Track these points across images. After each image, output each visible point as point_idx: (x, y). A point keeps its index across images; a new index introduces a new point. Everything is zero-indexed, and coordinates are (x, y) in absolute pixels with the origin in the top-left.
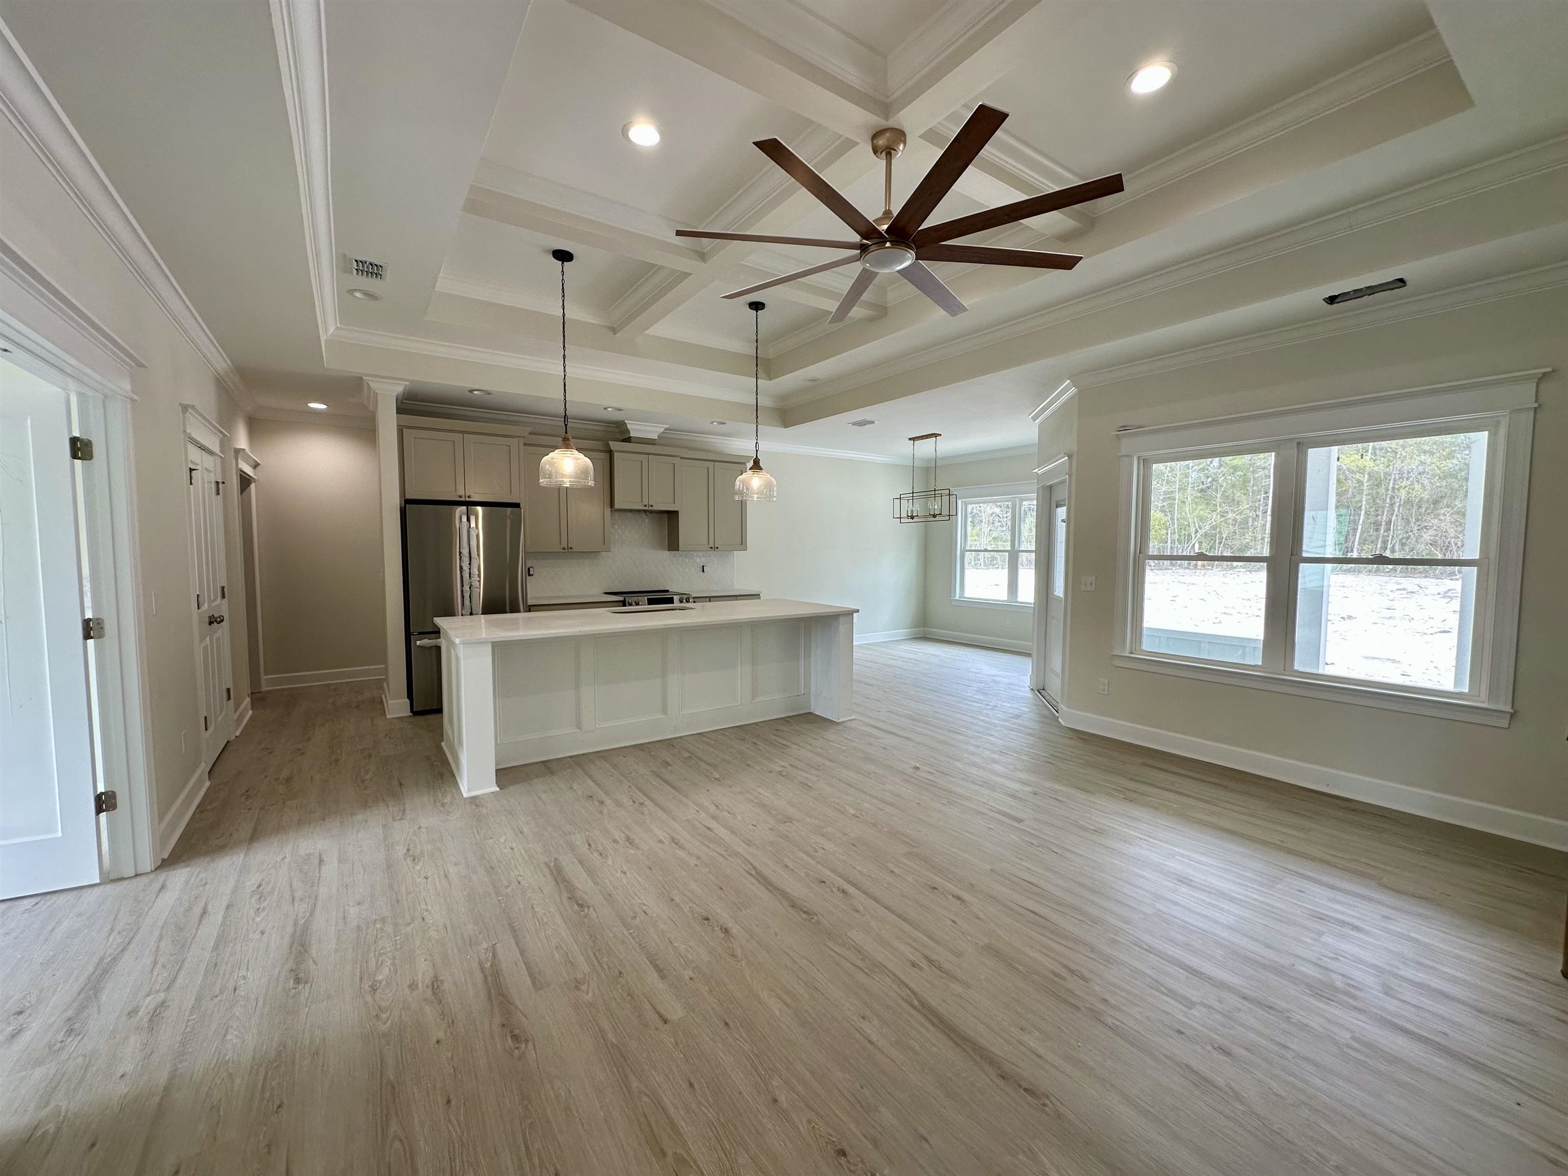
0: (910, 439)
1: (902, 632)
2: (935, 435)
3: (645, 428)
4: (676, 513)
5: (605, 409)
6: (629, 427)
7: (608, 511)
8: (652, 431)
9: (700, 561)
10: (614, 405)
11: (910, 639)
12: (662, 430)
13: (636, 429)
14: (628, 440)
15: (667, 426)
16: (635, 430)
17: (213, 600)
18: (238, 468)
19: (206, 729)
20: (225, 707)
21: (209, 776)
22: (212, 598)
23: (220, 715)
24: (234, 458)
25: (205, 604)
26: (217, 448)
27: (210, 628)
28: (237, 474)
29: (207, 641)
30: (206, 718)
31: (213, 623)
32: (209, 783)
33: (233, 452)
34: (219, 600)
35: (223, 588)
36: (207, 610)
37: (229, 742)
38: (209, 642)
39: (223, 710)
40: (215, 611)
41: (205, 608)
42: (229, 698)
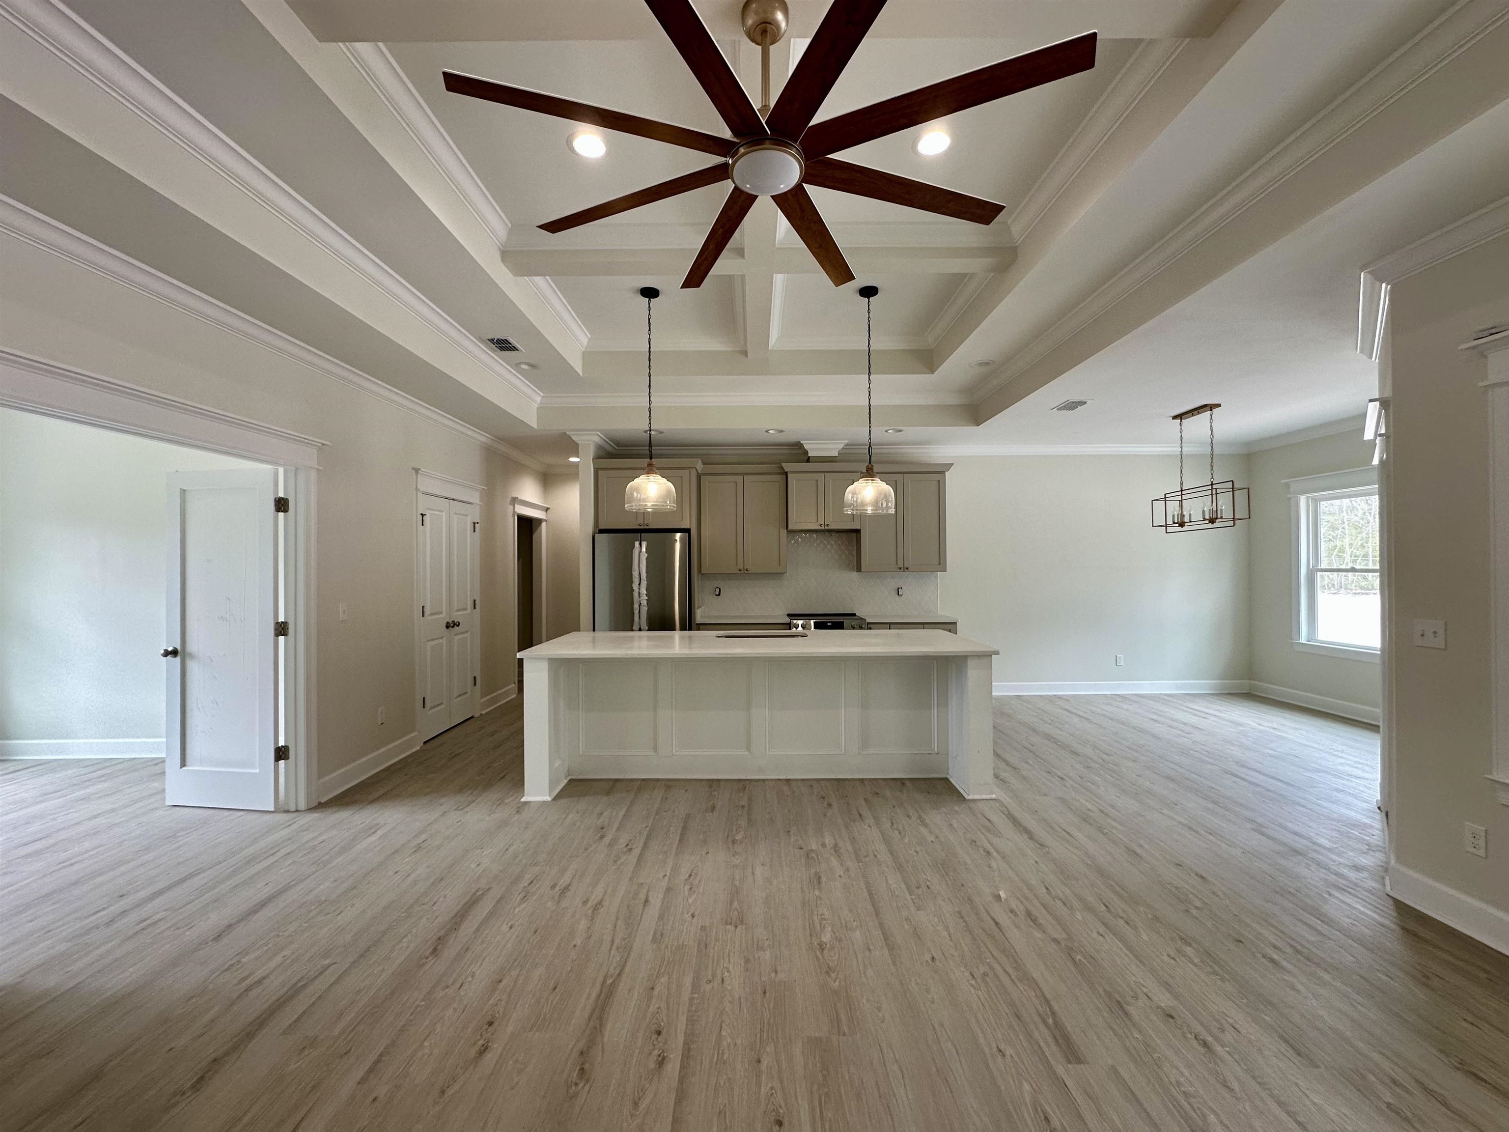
0: (1175, 418)
1: (1206, 685)
2: (1211, 407)
3: (822, 446)
4: (858, 531)
5: (767, 431)
6: (806, 447)
7: (784, 532)
8: (832, 449)
9: (894, 583)
10: (775, 428)
11: (1217, 695)
12: (842, 446)
13: (814, 449)
14: (808, 460)
15: (847, 442)
16: (812, 449)
17: (458, 610)
18: (514, 512)
19: (424, 707)
20: (469, 691)
21: (425, 743)
22: (456, 608)
23: (458, 697)
24: (510, 504)
25: (442, 613)
26: (475, 498)
27: (448, 630)
28: (514, 516)
29: (440, 641)
30: (424, 698)
31: (453, 627)
32: (418, 748)
33: (509, 500)
34: (469, 611)
35: (475, 601)
36: (444, 618)
37: (472, 717)
38: (444, 641)
39: (466, 693)
40: (456, 616)
41: (441, 616)
42: (475, 684)
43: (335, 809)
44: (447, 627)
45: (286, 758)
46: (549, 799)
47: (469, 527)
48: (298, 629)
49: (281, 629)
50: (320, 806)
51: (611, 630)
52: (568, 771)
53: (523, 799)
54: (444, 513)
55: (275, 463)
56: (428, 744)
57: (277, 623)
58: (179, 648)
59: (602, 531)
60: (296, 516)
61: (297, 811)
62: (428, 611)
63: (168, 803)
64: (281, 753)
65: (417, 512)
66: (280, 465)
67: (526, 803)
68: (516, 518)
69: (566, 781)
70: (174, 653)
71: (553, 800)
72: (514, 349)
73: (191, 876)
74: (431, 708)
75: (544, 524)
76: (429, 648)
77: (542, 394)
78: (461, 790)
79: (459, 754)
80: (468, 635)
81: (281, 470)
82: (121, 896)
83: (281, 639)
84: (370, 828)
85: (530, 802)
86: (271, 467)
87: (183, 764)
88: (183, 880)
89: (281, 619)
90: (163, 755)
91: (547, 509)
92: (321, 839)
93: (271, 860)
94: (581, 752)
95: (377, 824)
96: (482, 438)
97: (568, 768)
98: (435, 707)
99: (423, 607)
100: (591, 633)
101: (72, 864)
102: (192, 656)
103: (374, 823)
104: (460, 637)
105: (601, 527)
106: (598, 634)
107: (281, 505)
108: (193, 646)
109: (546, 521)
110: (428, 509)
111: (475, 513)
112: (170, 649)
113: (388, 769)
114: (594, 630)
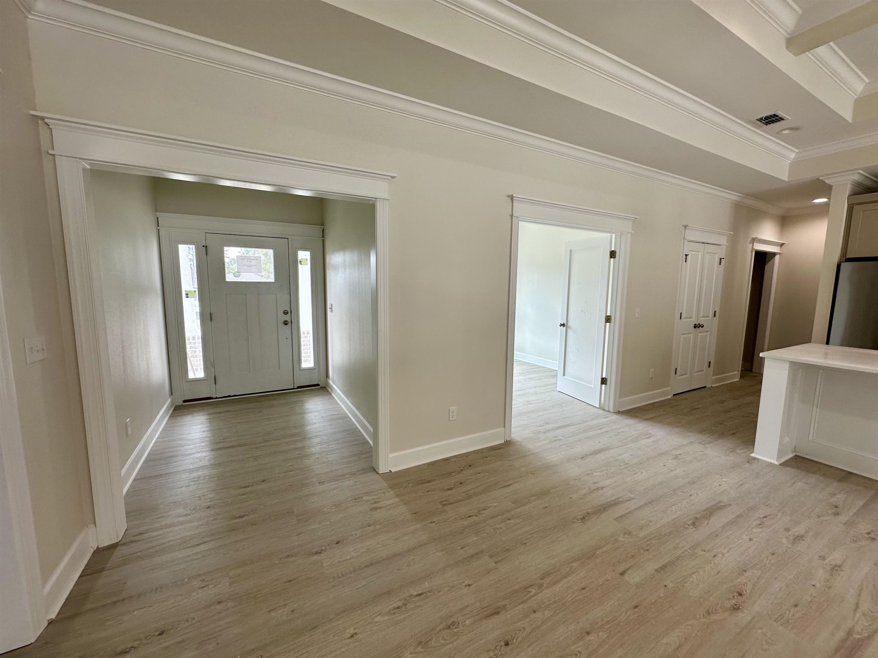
17: (703, 317)
18: (753, 249)
19: (676, 374)
20: (705, 370)
21: (674, 395)
22: (701, 316)
23: (697, 372)
24: (750, 243)
25: (692, 318)
26: (723, 240)
27: (695, 329)
28: (752, 252)
29: (689, 335)
30: (676, 369)
31: (699, 327)
32: (670, 397)
33: (749, 240)
34: (710, 318)
35: (715, 312)
36: (694, 321)
37: (705, 387)
38: (691, 336)
39: (703, 371)
40: (701, 322)
41: (691, 320)
42: (709, 367)
43: (627, 417)
44: (695, 327)
45: (606, 384)
46: (777, 463)
47: (717, 261)
48: (616, 320)
49: (608, 319)
50: (619, 413)
51: (842, 345)
52: (795, 448)
53: (753, 455)
54: (700, 253)
55: (611, 232)
56: (676, 396)
57: (607, 316)
58: (565, 323)
59: (848, 260)
60: (619, 260)
61: (608, 411)
62: (683, 316)
63: (558, 389)
64: (604, 381)
65: (683, 254)
66: (613, 233)
67: (754, 458)
68: (754, 253)
69: (791, 455)
70: (563, 325)
71: (781, 465)
72: (782, 119)
73: (569, 425)
74: (680, 376)
75: (777, 257)
76: (682, 339)
77: (797, 151)
78: (702, 432)
79: (698, 408)
80: (708, 334)
81: (614, 236)
82: (547, 423)
83: (608, 324)
84: (647, 434)
85: (758, 459)
86: (610, 234)
87: (564, 375)
88: (565, 426)
89: (608, 314)
90: (557, 369)
91: (782, 245)
92: (622, 430)
93: (599, 432)
94: (811, 438)
95: (650, 434)
96: (734, 197)
97: (795, 446)
98: (682, 375)
99: (681, 313)
100: (824, 346)
101: (531, 404)
102: (570, 327)
103: (649, 432)
104: (702, 334)
105: (849, 256)
106: (831, 348)
107: (613, 254)
108: (571, 323)
109: (780, 254)
110: (690, 251)
111: (721, 252)
112: (562, 323)
113: (652, 404)
114: (828, 343)
